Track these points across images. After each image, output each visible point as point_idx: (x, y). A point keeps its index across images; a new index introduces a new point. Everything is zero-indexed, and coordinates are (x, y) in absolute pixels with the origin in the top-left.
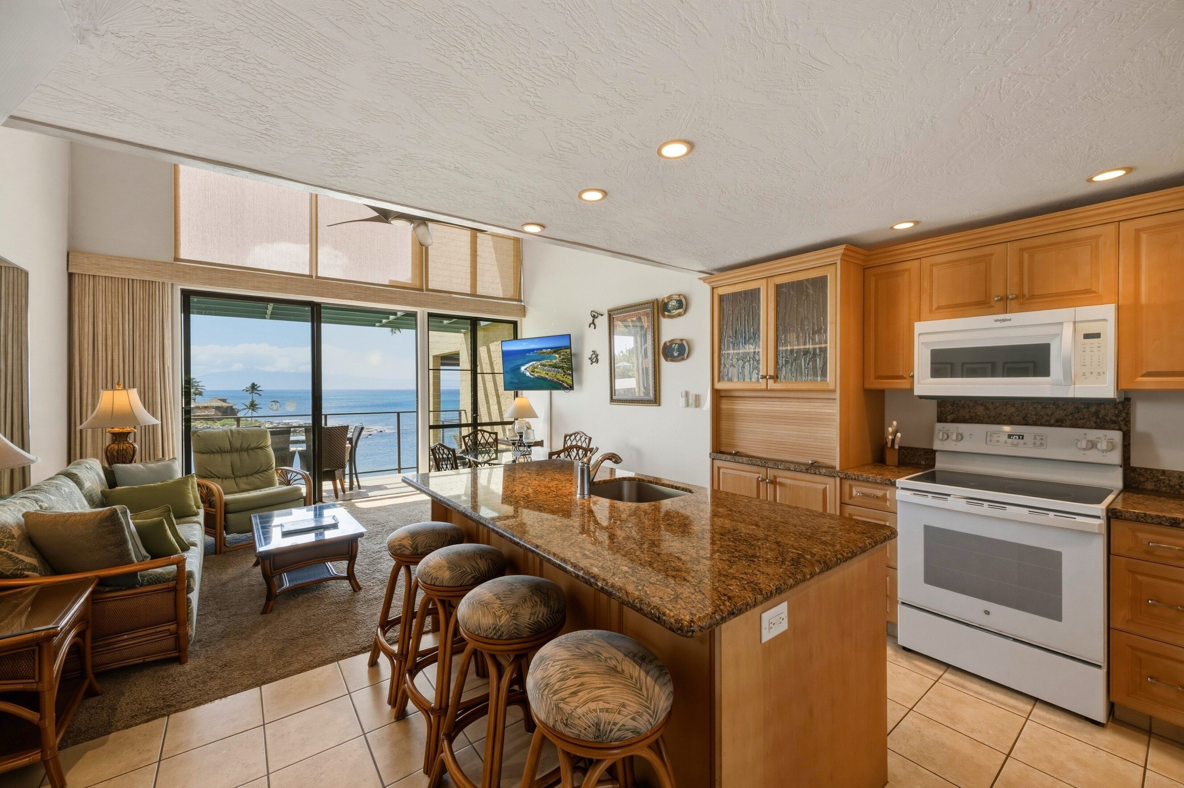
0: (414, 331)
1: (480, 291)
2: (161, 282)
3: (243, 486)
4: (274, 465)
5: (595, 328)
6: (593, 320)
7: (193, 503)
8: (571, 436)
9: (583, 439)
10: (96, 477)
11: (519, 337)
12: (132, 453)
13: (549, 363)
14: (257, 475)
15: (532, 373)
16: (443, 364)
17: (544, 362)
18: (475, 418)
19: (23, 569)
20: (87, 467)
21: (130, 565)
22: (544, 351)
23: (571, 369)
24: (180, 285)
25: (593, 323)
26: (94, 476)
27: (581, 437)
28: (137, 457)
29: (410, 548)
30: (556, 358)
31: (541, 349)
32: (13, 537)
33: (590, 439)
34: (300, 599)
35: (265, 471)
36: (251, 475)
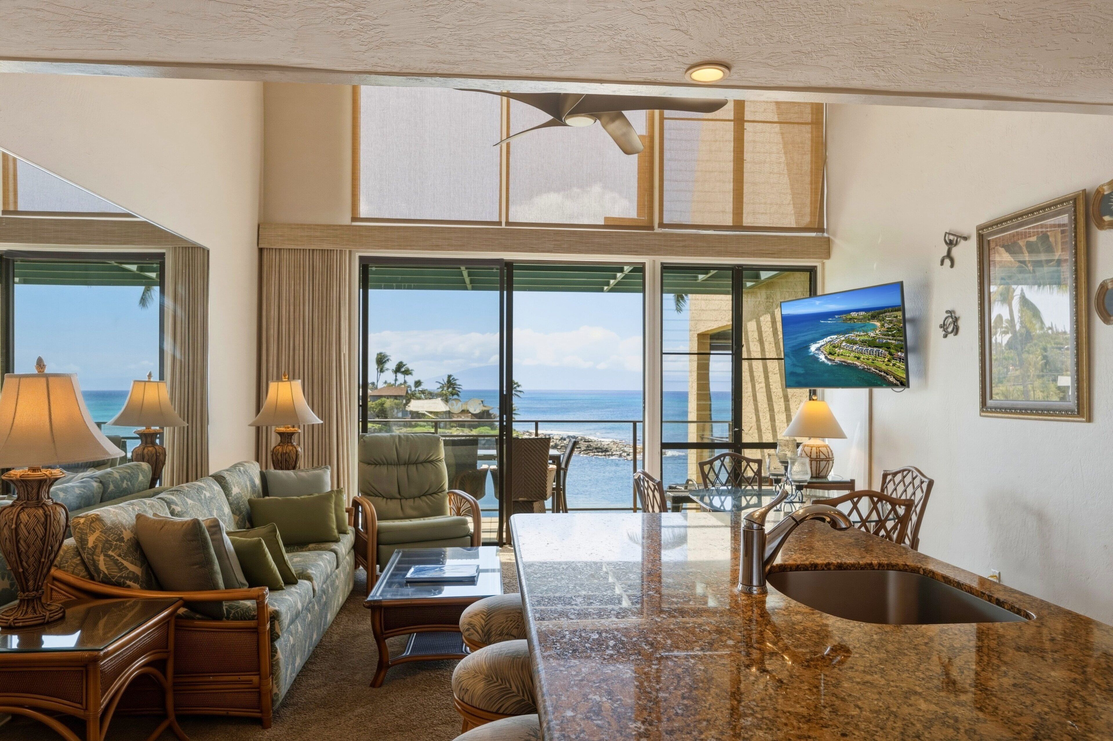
0: (641, 294)
1: (747, 220)
2: (339, 249)
3: (409, 512)
4: (446, 486)
5: (952, 266)
6: (949, 251)
7: (334, 526)
8: (895, 474)
9: (917, 482)
10: (248, 483)
11: (819, 292)
12: (294, 458)
13: (862, 338)
14: (424, 498)
15: (829, 357)
16: (712, 348)
17: (852, 335)
18: (737, 434)
19: (125, 578)
20: (240, 471)
21: (215, 591)
22: (854, 314)
23: (904, 348)
24: (358, 252)
25: (949, 255)
26: (245, 482)
27: (914, 479)
28: (301, 463)
29: (480, 631)
30: (874, 329)
31: (849, 312)
32: (121, 540)
33: (931, 483)
34: (419, 677)
35: (434, 493)
36: (419, 497)
